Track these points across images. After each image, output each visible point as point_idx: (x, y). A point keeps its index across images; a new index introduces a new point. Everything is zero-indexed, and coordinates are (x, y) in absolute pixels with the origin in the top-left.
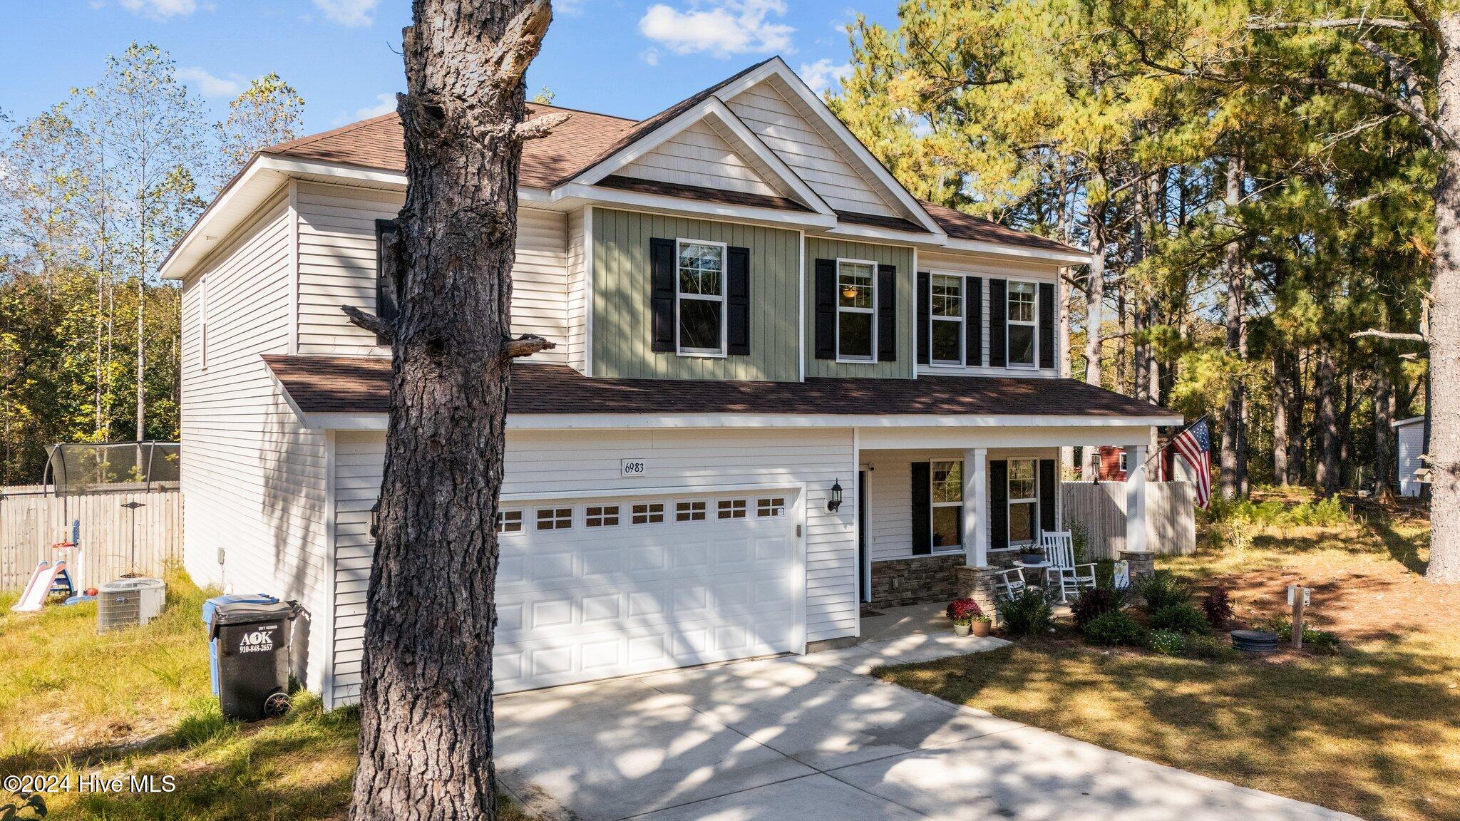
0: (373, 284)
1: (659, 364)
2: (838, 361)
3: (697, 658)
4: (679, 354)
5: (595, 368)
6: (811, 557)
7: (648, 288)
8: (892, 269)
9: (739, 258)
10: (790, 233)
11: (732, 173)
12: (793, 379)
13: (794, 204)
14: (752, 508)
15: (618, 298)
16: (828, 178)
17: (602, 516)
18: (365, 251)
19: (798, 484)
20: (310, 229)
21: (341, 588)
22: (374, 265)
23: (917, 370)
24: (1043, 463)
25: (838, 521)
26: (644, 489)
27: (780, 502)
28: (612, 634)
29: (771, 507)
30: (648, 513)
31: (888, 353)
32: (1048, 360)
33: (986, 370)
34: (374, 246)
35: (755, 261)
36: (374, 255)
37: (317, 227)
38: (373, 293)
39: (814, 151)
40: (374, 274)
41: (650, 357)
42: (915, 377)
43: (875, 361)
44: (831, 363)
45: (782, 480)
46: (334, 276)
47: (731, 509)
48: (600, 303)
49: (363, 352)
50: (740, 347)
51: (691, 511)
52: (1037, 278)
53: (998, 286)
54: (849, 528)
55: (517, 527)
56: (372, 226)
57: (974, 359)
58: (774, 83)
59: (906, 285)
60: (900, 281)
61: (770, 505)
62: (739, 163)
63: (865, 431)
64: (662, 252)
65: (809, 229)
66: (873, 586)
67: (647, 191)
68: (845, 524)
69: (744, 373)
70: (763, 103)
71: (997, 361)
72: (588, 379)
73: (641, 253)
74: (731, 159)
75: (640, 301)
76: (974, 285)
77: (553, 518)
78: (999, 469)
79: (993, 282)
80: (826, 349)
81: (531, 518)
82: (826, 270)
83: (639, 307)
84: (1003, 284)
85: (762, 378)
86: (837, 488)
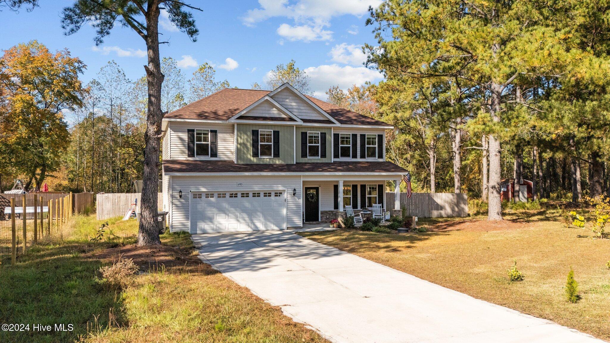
0: (187, 144)
1: (255, 160)
2: (308, 158)
3: (258, 228)
4: (260, 157)
5: (237, 161)
6: (288, 207)
7: (251, 142)
8: (325, 133)
9: (276, 133)
10: (292, 126)
11: (274, 112)
12: (292, 163)
13: (291, 119)
14: (273, 194)
15: (244, 145)
16: (304, 111)
17: (234, 195)
18: (185, 136)
19: (284, 189)
20: (173, 132)
21: (173, 208)
22: (187, 139)
23: (333, 160)
24: (379, 186)
25: (296, 198)
26: (244, 189)
27: (281, 193)
28: (236, 222)
30: (245, 195)
31: (324, 155)
32: (381, 156)
33: (359, 159)
34: (187, 135)
35: (281, 134)
36: (187, 137)
38: (187, 146)
39: (300, 104)
40: (187, 141)
41: (252, 158)
42: (332, 162)
43: (320, 158)
44: (306, 158)
45: (280, 188)
46: (178, 142)
47: (267, 194)
48: (239, 146)
49: (184, 159)
50: (277, 155)
51: (256, 195)
52: (377, 133)
53: (363, 136)
55: (213, 197)
56: (187, 131)
57: (355, 156)
58: (287, 88)
59: (330, 137)
60: (327, 136)
61: (278, 194)
62: (276, 110)
63: (304, 176)
64: (255, 133)
65: (296, 125)
66: (321, 217)
67: (249, 119)
68: (299, 199)
69: (278, 162)
70: (285, 94)
71: (363, 156)
72: (236, 164)
73: (250, 134)
74: (274, 109)
75: (249, 145)
76: (355, 136)
77: (221, 195)
78: (363, 187)
79: (361, 135)
80: (304, 155)
81: (216, 195)
82: (304, 135)
83: (249, 147)
84: (365, 135)
85: (283, 163)
86: (295, 190)
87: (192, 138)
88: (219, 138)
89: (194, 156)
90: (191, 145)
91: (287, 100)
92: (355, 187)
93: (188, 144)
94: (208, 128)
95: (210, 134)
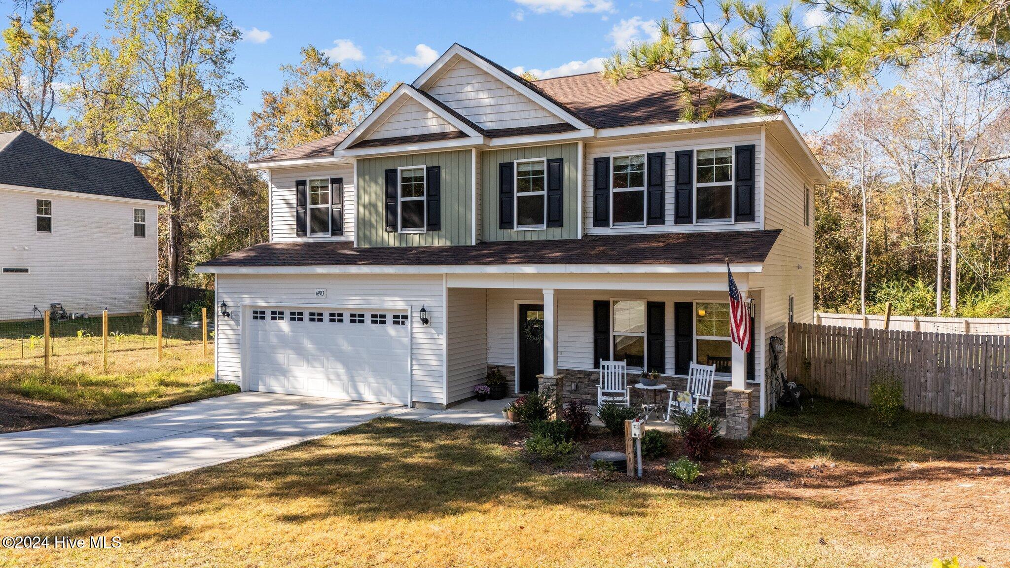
0: (295, 210)
2: (515, 229)
3: (361, 397)
4: (399, 232)
5: (358, 243)
6: (415, 351)
7: (384, 198)
8: (561, 160)
9: (434, 174)
12: (468, 244)
14: (389, 319)
15: (372, 206)
17: (317, 317)
18: (292, 195)
20: (275, 189)
21: (220, 337)
22: (295, 201)
23: (582, 231)
25: (433, 332)
26: (328, 305)
27: (406, 317)
29: (401, 320)
30: (336, 317)
31: (556, 220)
32: (746, 215)
33: (670, 227)
34: (295, 193)
35: (445, 175)
36: (295, 197)
37: (278, 188)
38: (295, 214)
40: (295, 205)
41: (385, 235)
42: (580, 237)
43: (545, 228)
44: (510, 231)
45: (398, 304)
46: (283, 208)
47: (379, 319)
49: (294, 240)
50: (434, 225)
51: (357, 318)
53: (685, 157)
54: (440, 337)
55: (282, 318)
56: (294, 184)
57: (657, 218)
58: (457, 59)
59: (573, 170)
60: (566, 168)
61: (400, 319)
63: (449, 276)
64: (390, 176)
68: (438, 334)
69: (438, 242)
70: (462, 73)
71: (682, 217)
73: (381, 180)
74: (430, 114)
75: (381, 207)
76: (656, 160)
77: (296, 316)
78: (684, 310)
79: (678, 155)
80: (505, 222)
81: (287, 315)
82: (506, 170)
83: (380, 209)
84: (689, 154)
85: (448, 244)
86: (423, 310)
87: (302, 199)
88: (345, 194)
89: (305, 235)
90: (301, 211)
91: (469, 88)
92: (655, 310)
93: (297, 212)
94: (328, 175)
95: (330, 186)
